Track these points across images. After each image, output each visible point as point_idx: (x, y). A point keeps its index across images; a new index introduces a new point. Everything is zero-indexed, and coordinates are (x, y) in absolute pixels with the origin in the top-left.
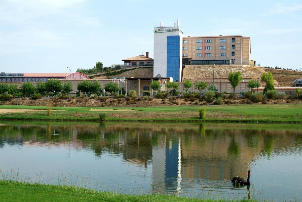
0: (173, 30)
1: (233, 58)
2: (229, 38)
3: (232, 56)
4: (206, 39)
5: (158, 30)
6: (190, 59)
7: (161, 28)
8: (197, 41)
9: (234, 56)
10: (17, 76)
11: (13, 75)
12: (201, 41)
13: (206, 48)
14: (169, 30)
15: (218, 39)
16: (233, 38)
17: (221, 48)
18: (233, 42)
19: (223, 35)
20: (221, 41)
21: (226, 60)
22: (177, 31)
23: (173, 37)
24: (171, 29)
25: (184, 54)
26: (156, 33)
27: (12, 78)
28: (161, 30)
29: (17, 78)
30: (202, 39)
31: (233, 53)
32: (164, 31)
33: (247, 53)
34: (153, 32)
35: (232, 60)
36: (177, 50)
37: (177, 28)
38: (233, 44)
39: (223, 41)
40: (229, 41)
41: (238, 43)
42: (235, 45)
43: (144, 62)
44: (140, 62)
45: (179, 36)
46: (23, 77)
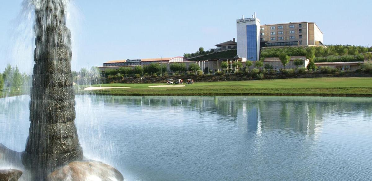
0: (251, 20)
1: (301, 40)
2: (297, 24)
3: (300, 38)
4: (278, 26)
5: (239, 21)
6: (266, 42)
7: (242, 19)
8: (272, 28)
9: (301, 38)
10: (137, 61)
11: (135, 60)
12: (275, 28)
13: (279, 33)
14: (248, 21)
15: (288, 25)
16: (300, 24)
17: (290, 32)
18: (300, 27)
19: (292, 22)
20: (290, 26)
21: (294, 42)
22: (254, 21)
23: (251, 26)
24: (249, 20)
25: (261, 39)
26: (238, 24)
27: (134, 62)
28: (242, 21)
29: (137, 62)
30: (275, 26)
31: (300, 36)
32: (244, 21)
33: (312, 36)
34: (236, 23)
35: (300, 41)
36: (254, 36)
37: (253, 19)
38: (300, 28)
39: (292, 26)
40: (297, 26)
41: (304, 27)
42: (302, 30)
43: (231, 46)
44: (228, 46)
45: (255, 25)
46: (141, 62)
